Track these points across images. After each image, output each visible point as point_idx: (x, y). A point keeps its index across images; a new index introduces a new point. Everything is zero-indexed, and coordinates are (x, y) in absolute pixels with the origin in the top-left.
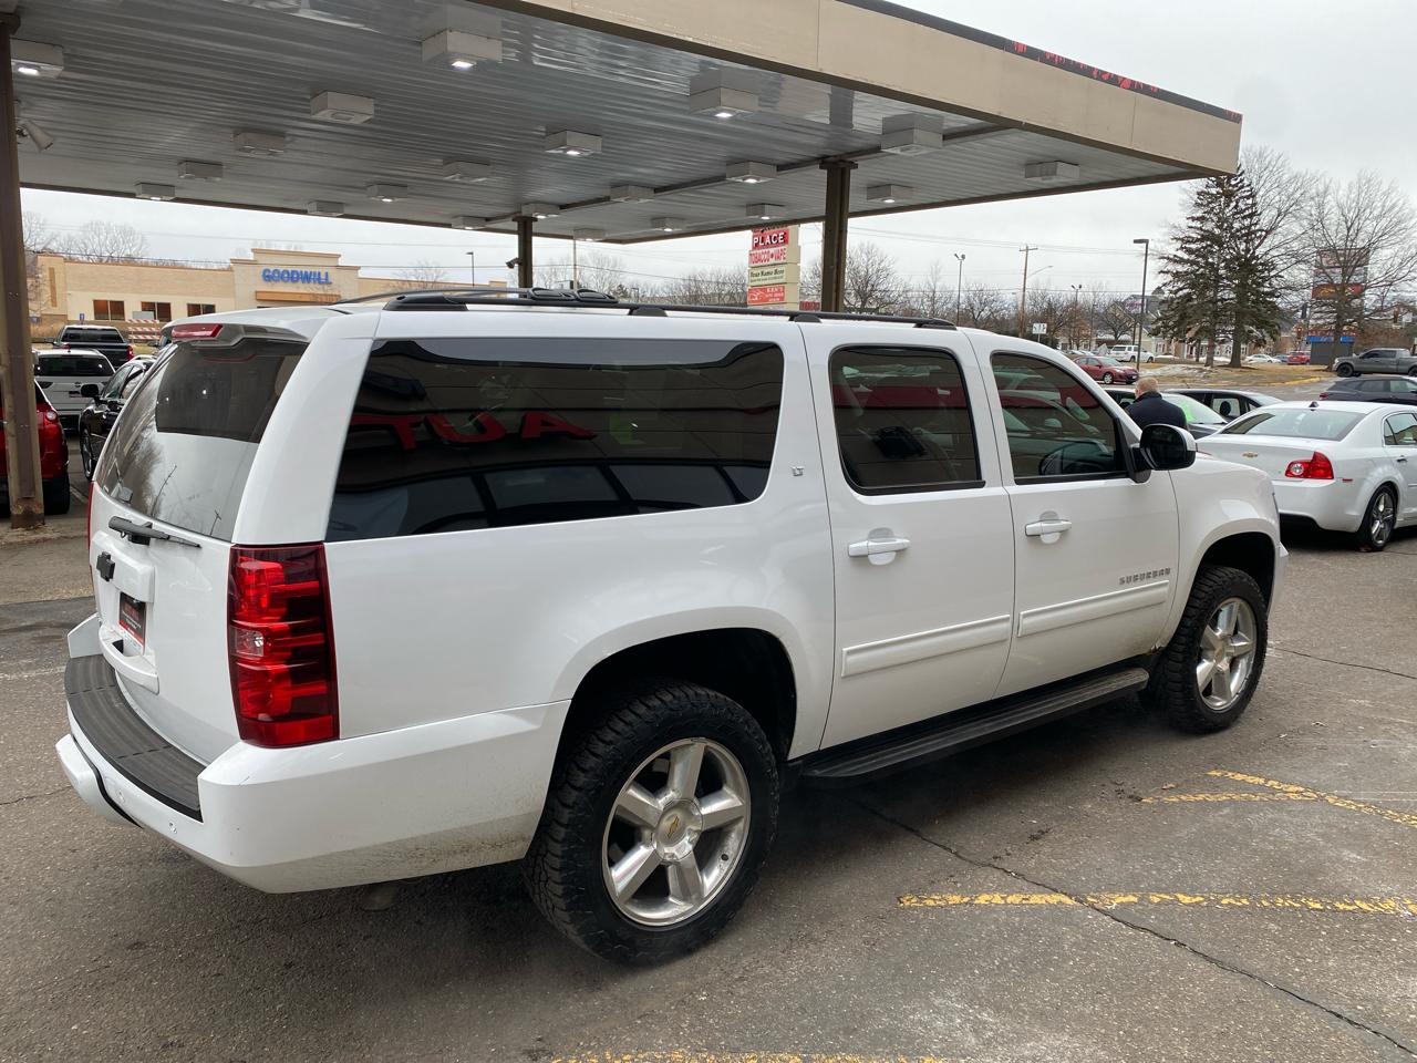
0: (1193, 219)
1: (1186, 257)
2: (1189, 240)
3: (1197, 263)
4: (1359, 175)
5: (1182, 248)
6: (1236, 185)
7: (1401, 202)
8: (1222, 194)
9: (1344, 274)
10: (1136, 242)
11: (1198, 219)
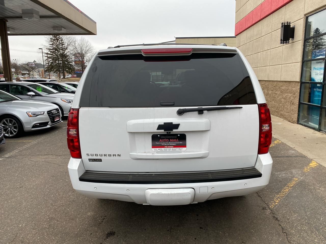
0: (50, 44)
1: (50, 53)
2: (50, 49)
3: (53, 55)
4: (81, 38)
5: (49, 51)
6: (58, 38)
7: (90, 44)
8: (56, 39)
9: (82, 58)
10: (39, 49)
11: (51, 44)
